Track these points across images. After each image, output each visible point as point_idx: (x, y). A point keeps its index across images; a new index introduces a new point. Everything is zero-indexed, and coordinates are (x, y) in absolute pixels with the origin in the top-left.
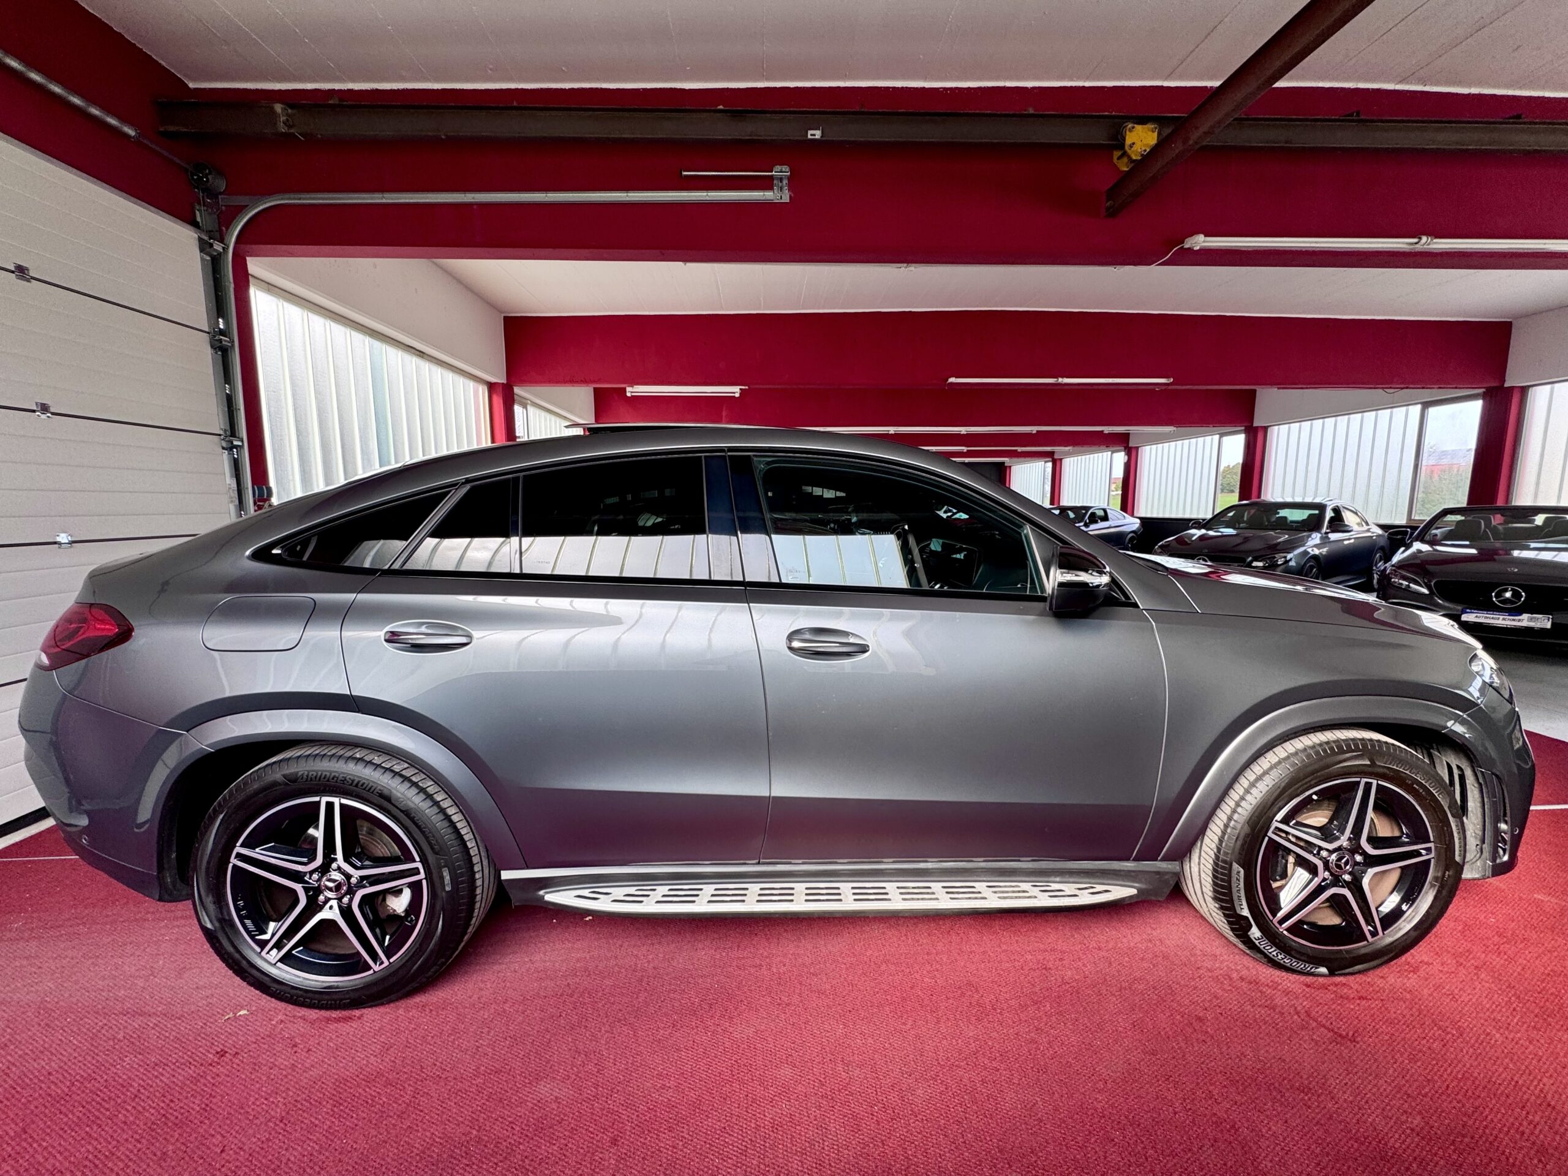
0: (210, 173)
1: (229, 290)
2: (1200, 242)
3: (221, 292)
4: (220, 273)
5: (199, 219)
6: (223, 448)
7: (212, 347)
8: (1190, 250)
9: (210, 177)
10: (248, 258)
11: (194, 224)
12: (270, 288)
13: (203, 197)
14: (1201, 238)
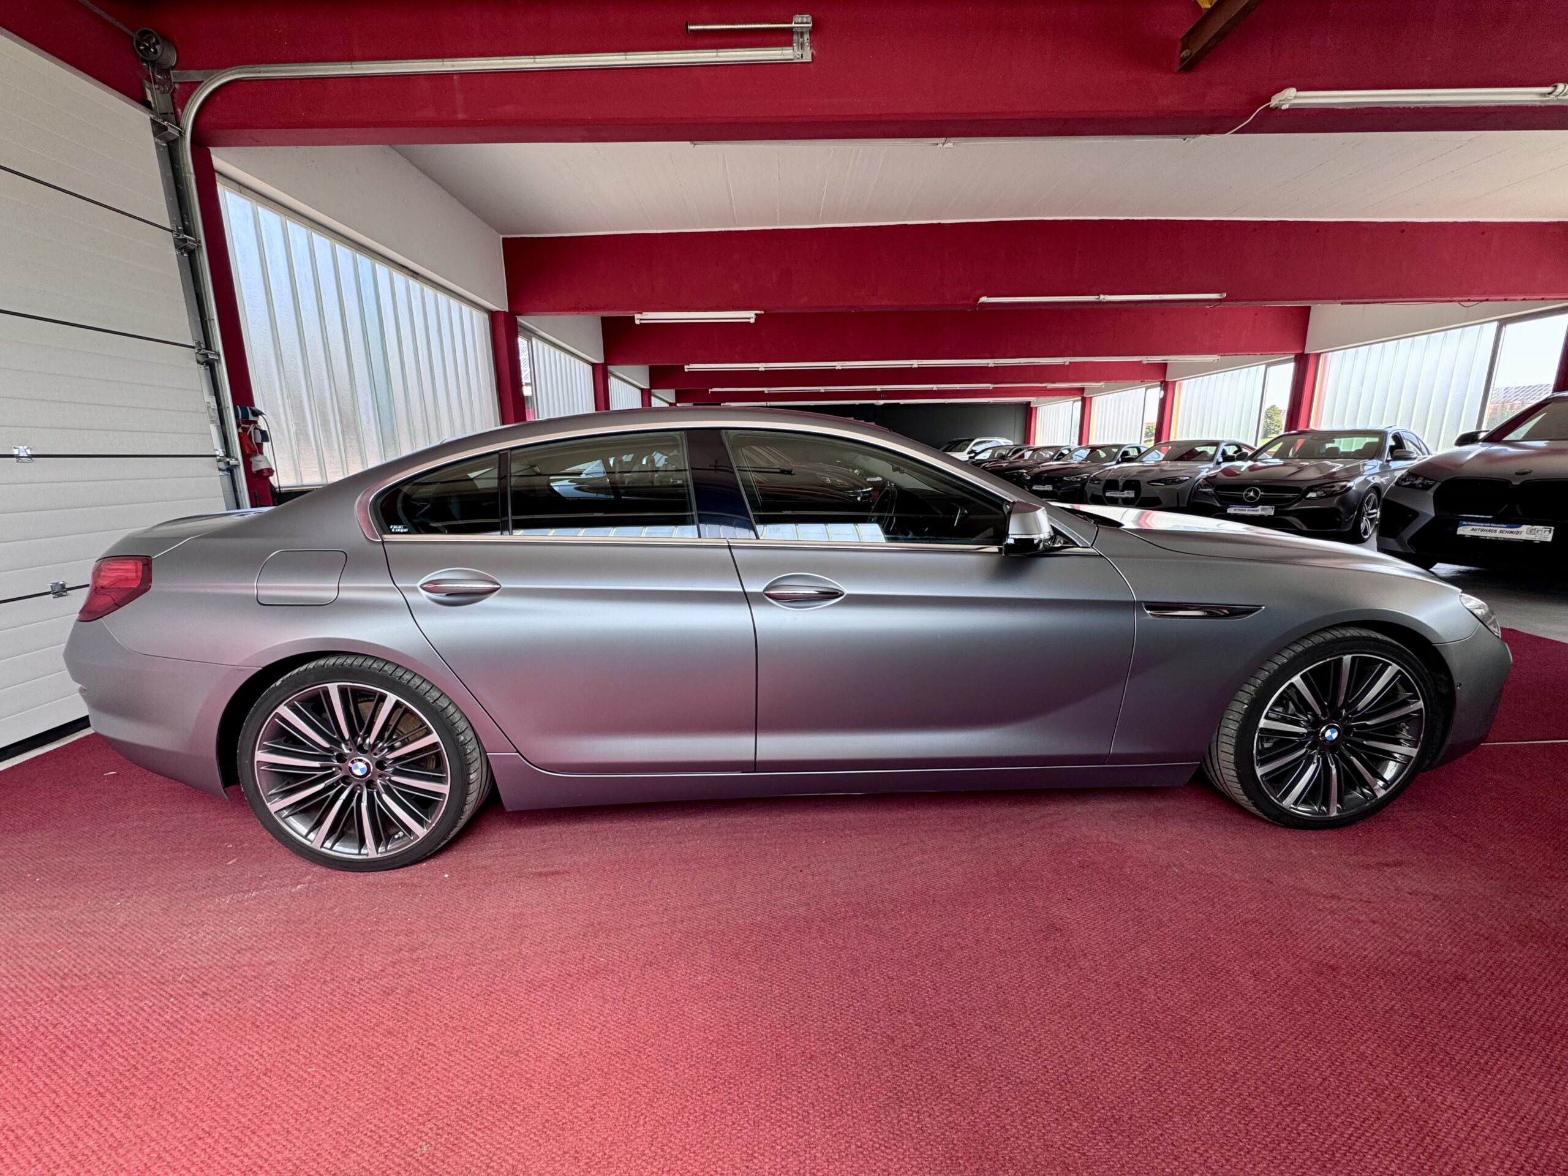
0: (157, 42)
1: (190, 182)
2: (1289, 98)
3: (183, 186)
4: (179, 164)
5: (150, 98)
6: (198, 362)
7: (176, 246)
8: (1276, 109)
9: (158, 47)
10: (212, 149)
11: (147, 104)
12: (242, 187)
13: (153, 73)
14: (1291, 92)
